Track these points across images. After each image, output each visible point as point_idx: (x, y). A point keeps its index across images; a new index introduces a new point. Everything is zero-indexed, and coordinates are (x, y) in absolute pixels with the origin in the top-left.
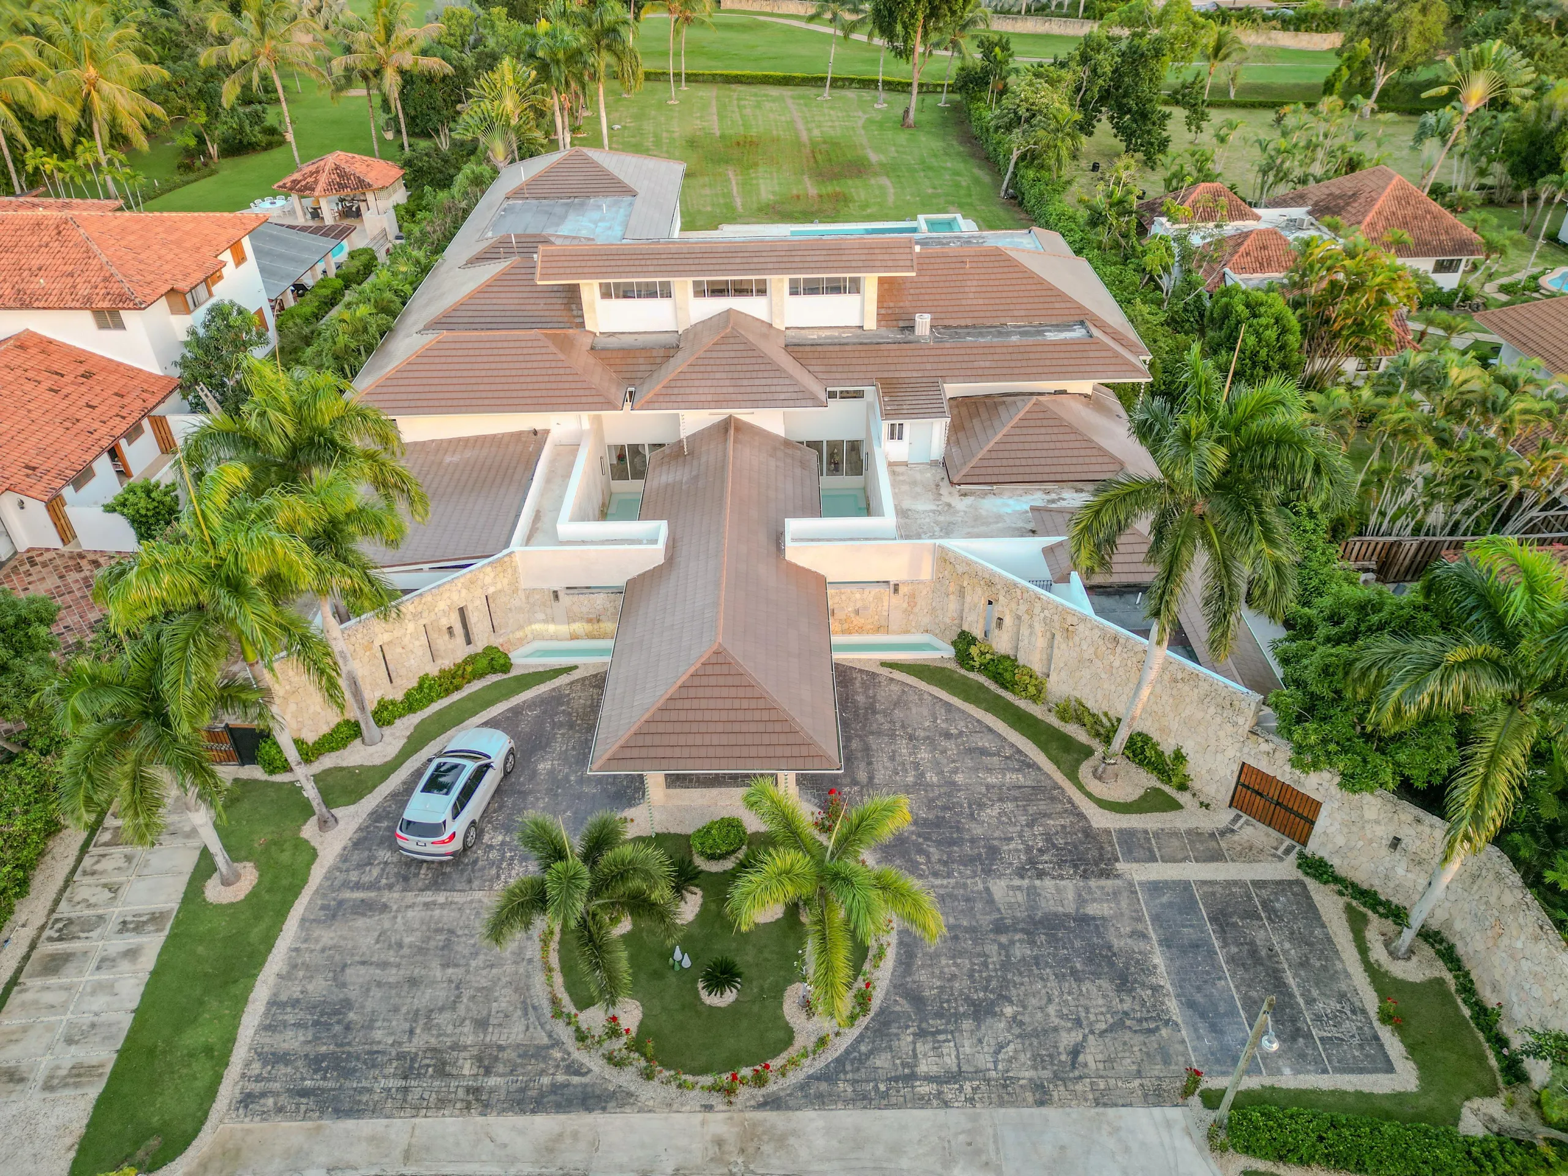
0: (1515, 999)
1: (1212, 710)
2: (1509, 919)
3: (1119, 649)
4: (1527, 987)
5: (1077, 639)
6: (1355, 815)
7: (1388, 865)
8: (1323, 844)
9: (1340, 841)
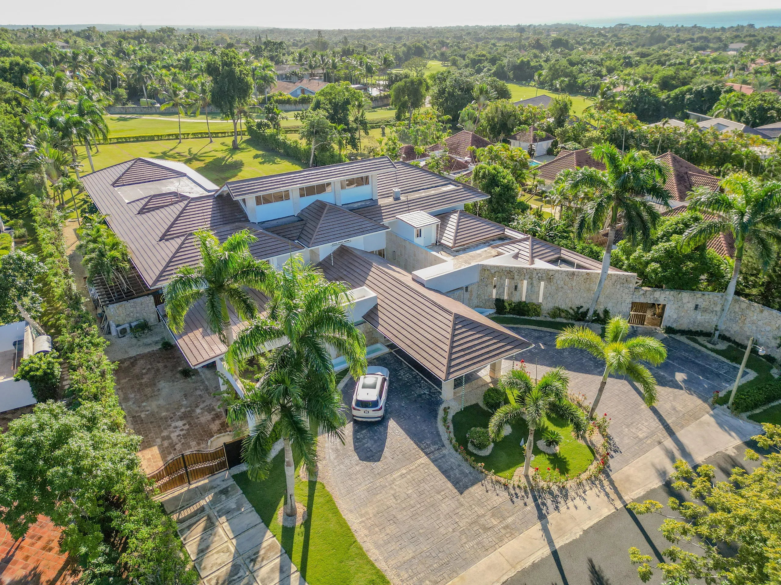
0: (759, 337)
1: (618, 286)
2: (748, 312)
3: (575, 277)
4: (763, 330)
5: (555, 281)
6: (680, 303)
7: (694, 317)
8: (669, 321)
9: (675, 316)
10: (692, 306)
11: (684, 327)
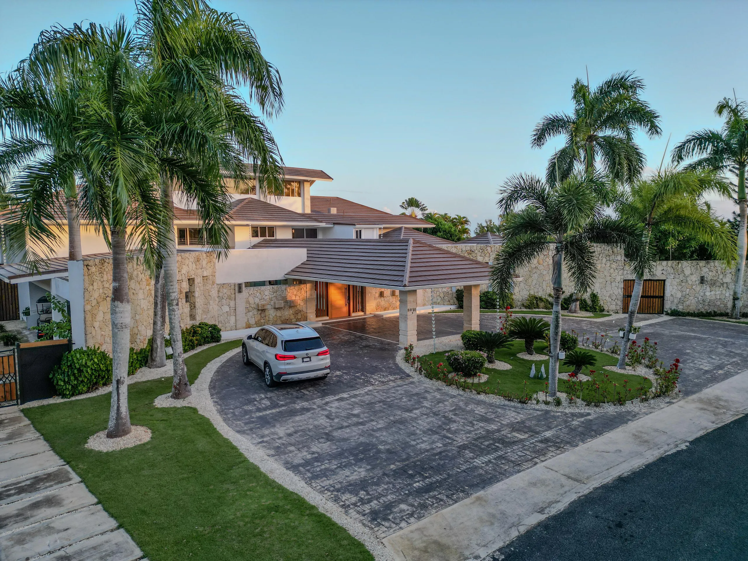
1: (604, 260)
6: (681, 276)
7: (702, 294)
8: (672, 302)
9: (679, 295)
10: (695, 278)
11: (693, 308)
